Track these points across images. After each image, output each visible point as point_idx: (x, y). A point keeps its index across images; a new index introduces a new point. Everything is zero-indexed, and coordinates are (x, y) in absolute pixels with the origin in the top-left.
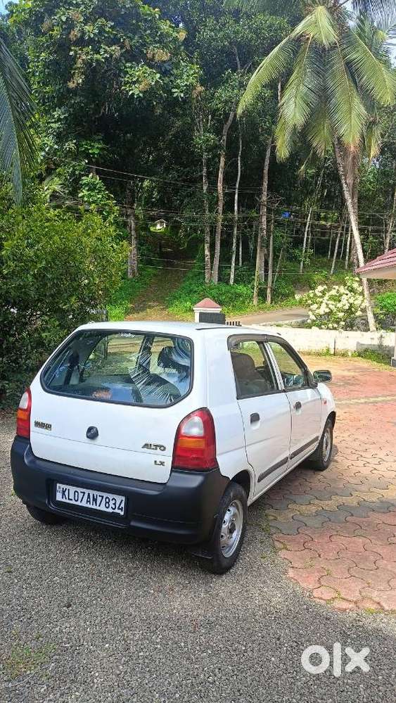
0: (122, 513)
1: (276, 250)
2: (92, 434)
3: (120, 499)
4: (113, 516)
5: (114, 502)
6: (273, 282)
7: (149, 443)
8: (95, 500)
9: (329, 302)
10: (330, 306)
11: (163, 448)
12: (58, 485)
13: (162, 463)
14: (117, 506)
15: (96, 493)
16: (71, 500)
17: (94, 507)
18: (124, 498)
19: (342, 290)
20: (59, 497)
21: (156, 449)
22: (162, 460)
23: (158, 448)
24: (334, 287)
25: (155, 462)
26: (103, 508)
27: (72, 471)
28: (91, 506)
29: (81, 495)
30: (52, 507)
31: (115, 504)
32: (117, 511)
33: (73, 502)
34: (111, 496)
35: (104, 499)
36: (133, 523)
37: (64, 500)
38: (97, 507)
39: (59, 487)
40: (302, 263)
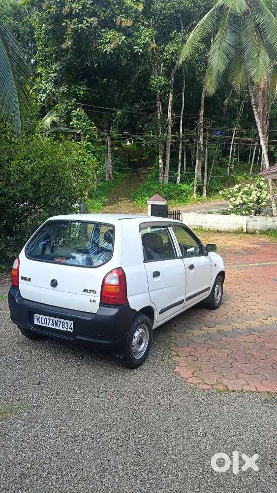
0: (72, 331)
2: (54, 284)
3: (70, 323)
4: (67, 333)
5: (67, 324)
6: (207, 182)
7: (87, 289)
8: (56, 323)
9: (243, 196)
10: (244, 199)
11: (94, 292)
12: (35, 315)
13: (94, 301)
14: (69, 326)
15: (57, 319)
16: (43, 323)
17: (56, 328)
18: (72, 322)
19: (252, 187)
20: (36, 322)
22: (94, 300)
23: (92, 292)
24: (247, 185)
25: (90, 300)
26: (61, 328)
27: (43, 306)
28: (54, 327)
29: (48, 321)
30: (32, 328)
31: (67, 326)
32: (69, 330)
33: (44, 325)
34: (65, 321)
35: (61, 323)
36: (77, 337)
37: (39, 324)
38: (57, 328)
39: (36, 316)
40: (229, 168)
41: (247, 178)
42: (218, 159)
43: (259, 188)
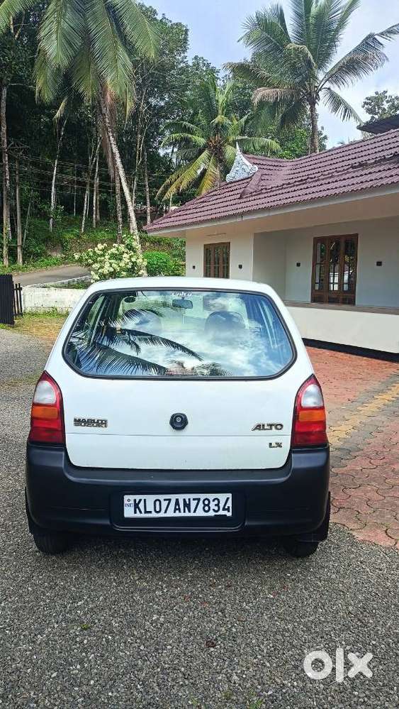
0: (229, 514)
3: (223, 497)
4: (217, 520)
5: (216, 502)
6: (22, 240)
7: (261, 422)
8: (187, 505)
9: (112, 261)
10: (113, 265)
11: (279, 426)
12: (126, 497)
13: (279, 445)
14: (221, 505)
15: (187, 496)
16: (150, 512)
17: (187, 514)
18: (230, 495)
19: (122, 248)
20: (129, 512)
21: (271, 429)
22: (280, 442)
23: (273, 427)
24: (114, 245)
25: (271, 444)
26: (200, 513)
28: (182, 514)
29: (164, 504)
30: (120, 528)
31: (218, 505)
32: (221, 512)
33: (154, 515)
34: (211, 496)
35: (201, 502)
36: (247, 523)
37: (138, 515)
38: (192, 514)
39: (129, 499)
40: (51, 221)
41: (79, 237)
42: (36, 207)
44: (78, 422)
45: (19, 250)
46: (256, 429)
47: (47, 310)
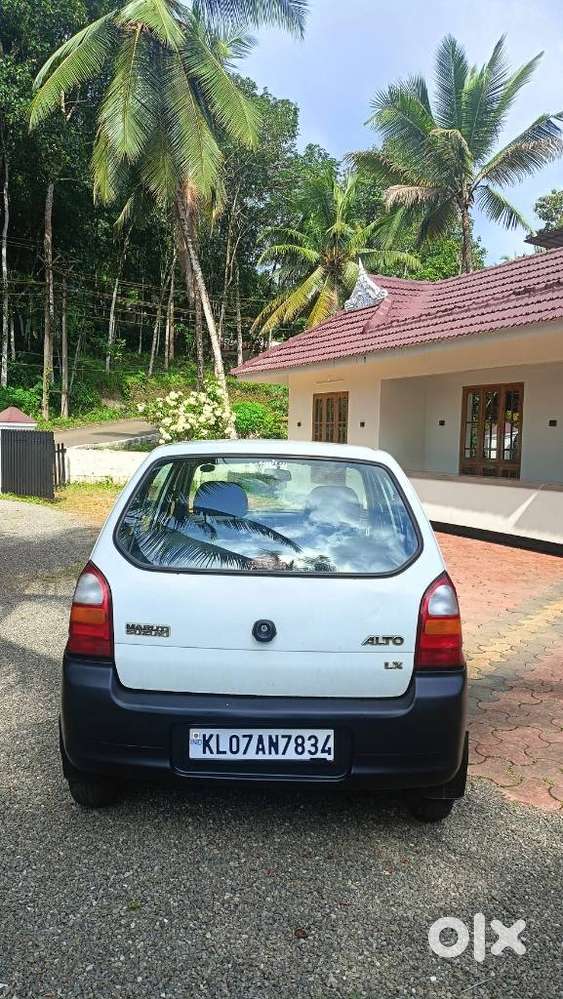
0: (330, 758)
1: (72, 338)
3: (322, 734)
4: (316, 765)
5: (313, 741)
7: (374, 634)
8: (274, 745)
9: (188, 415)
10: (190, 421)
11: (398, 640)
12: (193, 732)
13: (398, 666)
14: (320, 748)
15: (274, 732)
16: (225, 753)
17: (274, 757)
18: (331, 732)
19: (203, 397)
20: (196, 752)
21: (387, 643)
22: (398, 661)
23: (391, 642)
24: (193, 393)
25: (386, 664)
26: (291, 755)
28: (267, 757)
29: (243, 742)
30: (182, 773)
31: (315, 745)
32: (319, 755)
33: (229, 756)
34: (306, 733)
35: (293, 740)
36: (356, 770)
37: (208, 756)
38: (280, 757)
39: (196, 734)
40: (108, 359)
41: (145, 382)
42: (88, 341)
43: (213, 400)
44: (131, 629)
45: (64, 397)
46: (367, 643)
47: (99, 480)
